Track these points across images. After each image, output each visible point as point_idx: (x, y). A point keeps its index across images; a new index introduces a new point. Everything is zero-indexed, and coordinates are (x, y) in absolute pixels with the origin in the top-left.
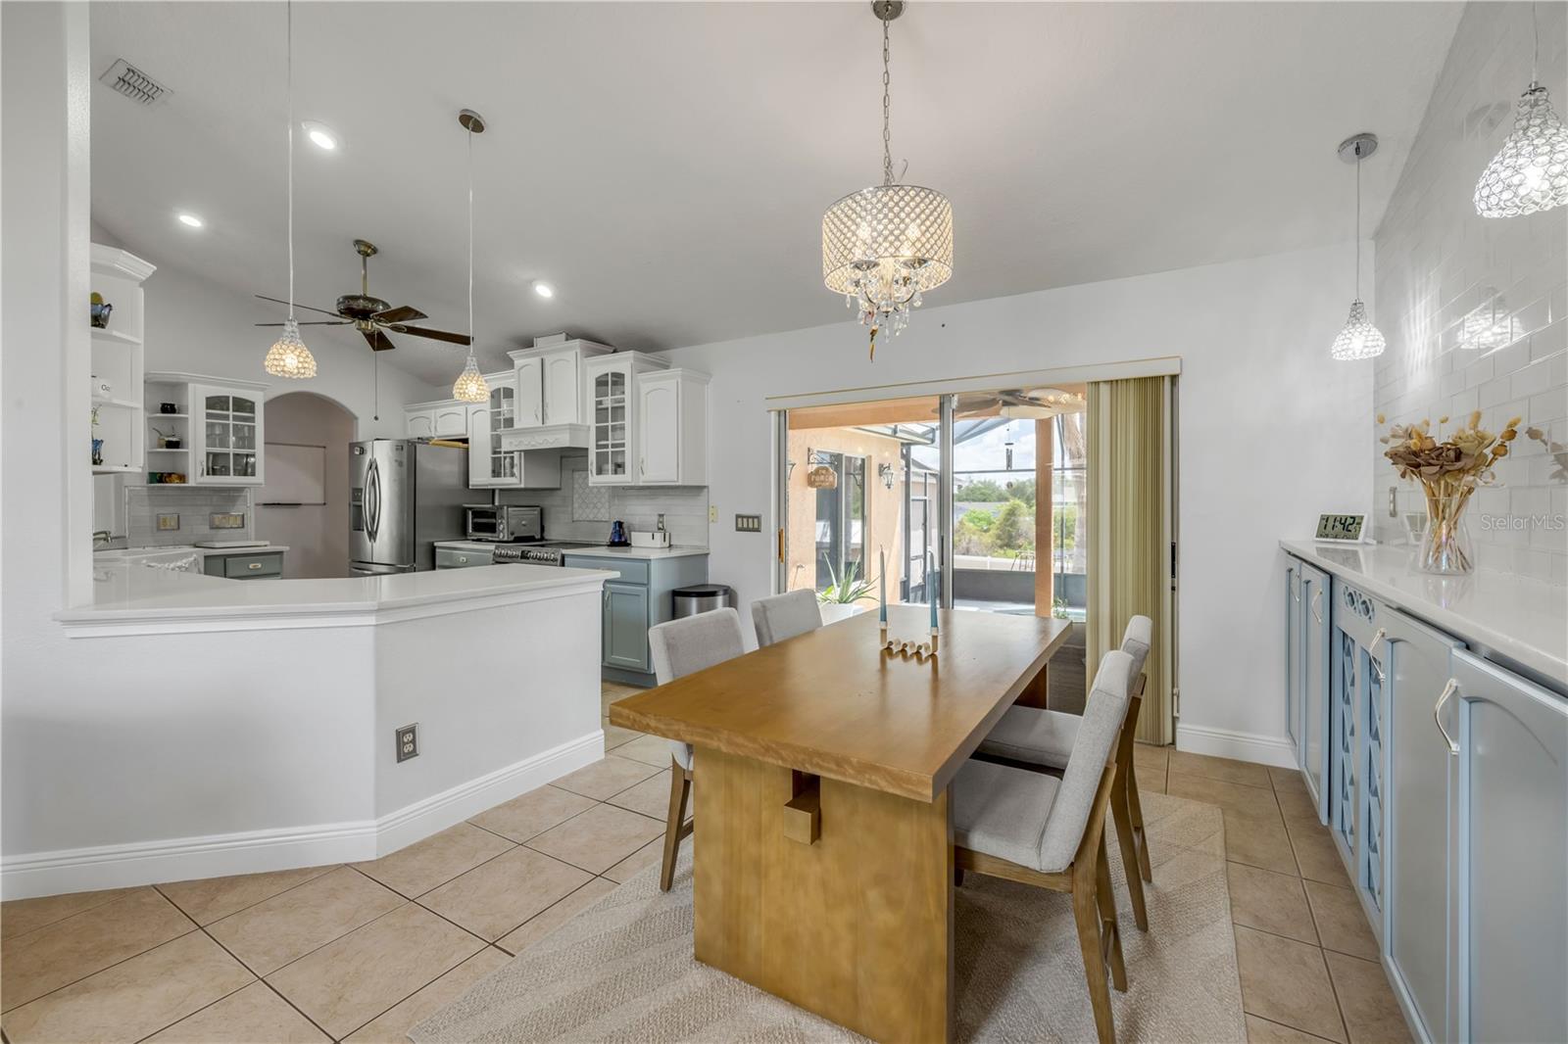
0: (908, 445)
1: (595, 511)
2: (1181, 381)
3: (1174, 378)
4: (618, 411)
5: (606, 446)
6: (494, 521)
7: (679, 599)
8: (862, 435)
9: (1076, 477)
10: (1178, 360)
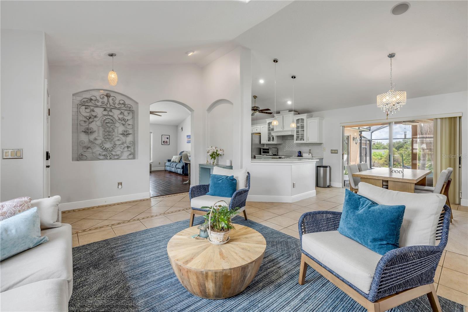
0: (361, 132)
1: (292, 149)
2: (462, 118)
3: (460, 117)
4: (303, 127)
5: (299, 134)
6: (268, 151)
7: (318, 168)
8: (352, 130)
9: (421, 140)
10: (461, 113)
